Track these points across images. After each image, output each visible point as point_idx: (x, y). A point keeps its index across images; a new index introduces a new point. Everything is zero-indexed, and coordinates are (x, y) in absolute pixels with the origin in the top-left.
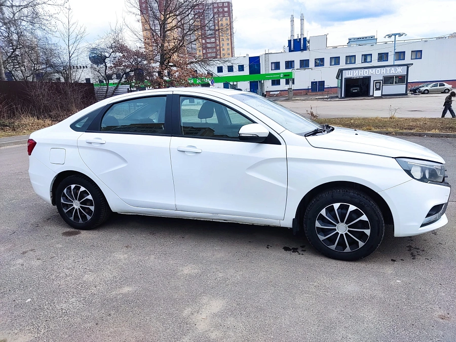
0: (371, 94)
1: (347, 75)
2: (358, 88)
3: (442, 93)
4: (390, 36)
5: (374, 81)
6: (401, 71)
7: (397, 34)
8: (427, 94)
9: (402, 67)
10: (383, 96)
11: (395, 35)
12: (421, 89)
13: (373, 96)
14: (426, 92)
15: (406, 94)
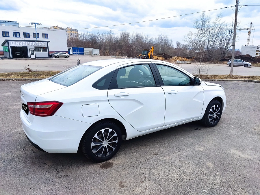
0: (29, 57)
1: (12, 44)
2: (20, 53)
3: (65, 58)
4: (32, 24)
5: (30, 49)
6: (44, 45)
7: (36, 23)
8: (58, 58)
9: (44, 43)
10: (36, 58)
11: (35, 23)
12: (55, 55)
13: (30, 58)
14: (58, 57)
15: (49, 58)
